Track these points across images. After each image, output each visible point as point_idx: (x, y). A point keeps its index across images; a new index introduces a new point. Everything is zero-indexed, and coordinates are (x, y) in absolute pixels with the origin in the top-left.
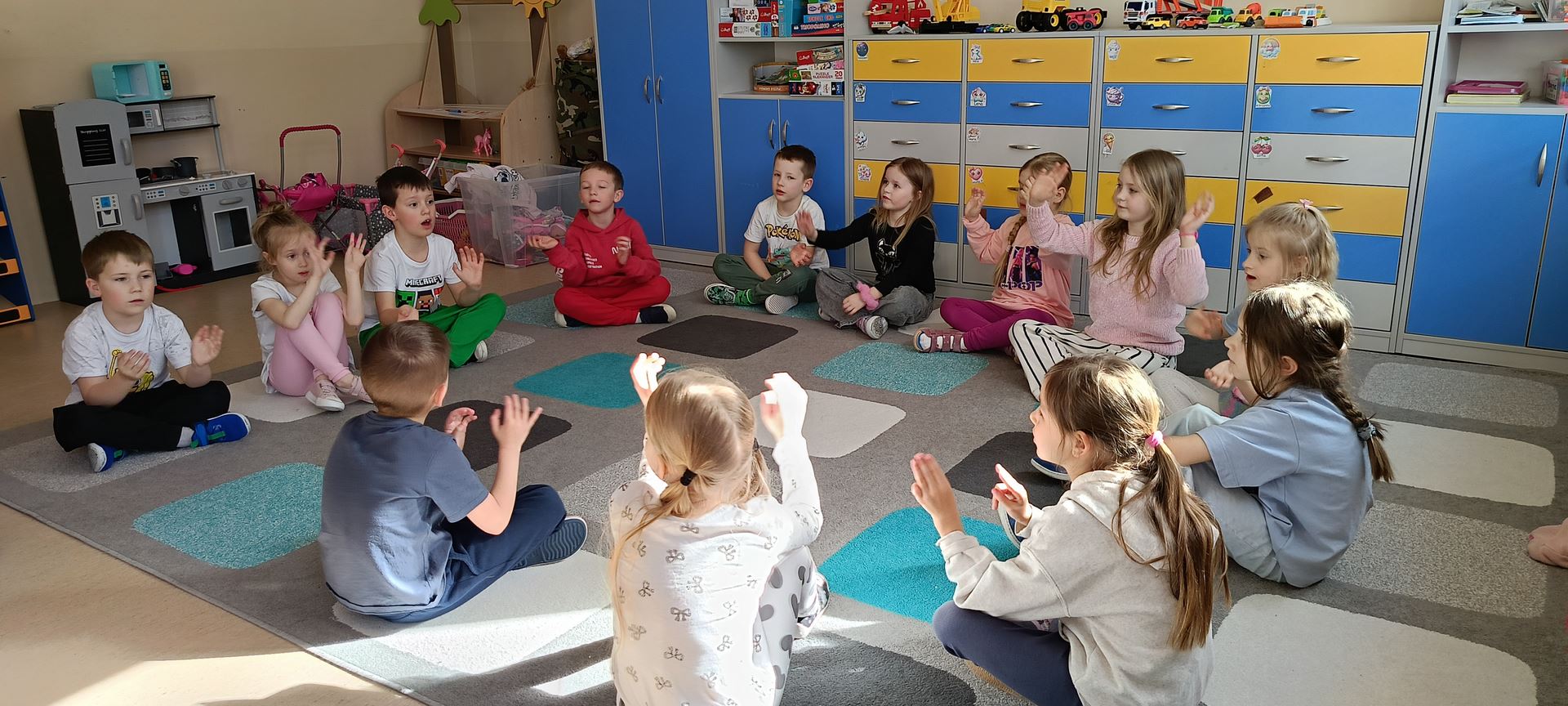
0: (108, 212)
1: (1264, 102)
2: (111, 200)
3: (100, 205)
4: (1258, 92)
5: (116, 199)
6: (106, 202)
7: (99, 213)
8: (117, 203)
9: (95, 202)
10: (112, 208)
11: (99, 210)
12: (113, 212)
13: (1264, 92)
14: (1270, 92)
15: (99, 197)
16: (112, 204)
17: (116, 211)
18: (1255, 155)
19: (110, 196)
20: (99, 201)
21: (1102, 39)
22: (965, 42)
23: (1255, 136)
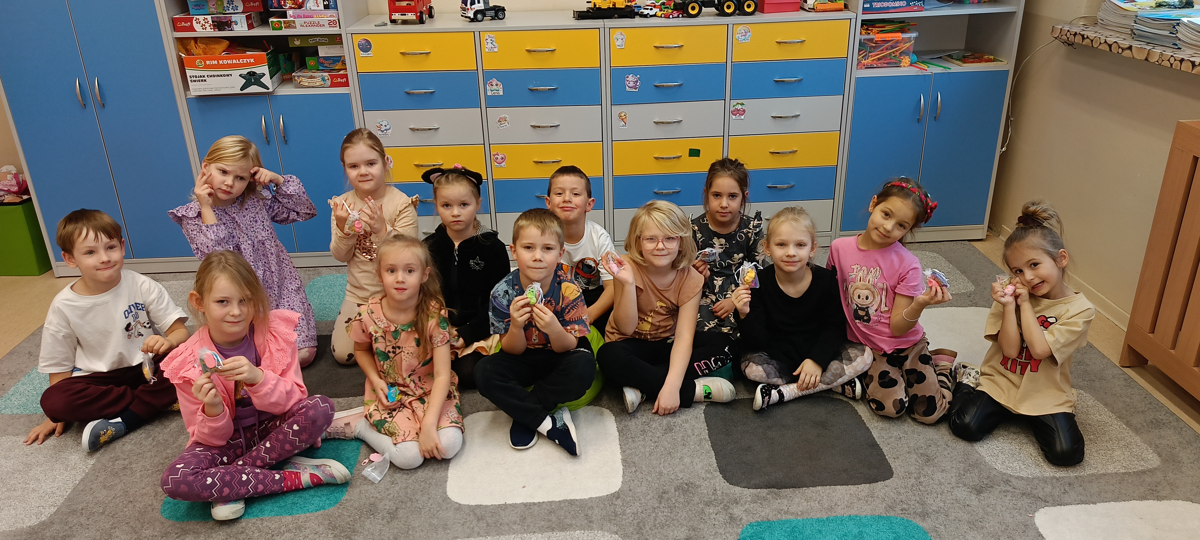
18: (734, 117)
21: (607, 30)
22: (477, 34)
23: (734, 102)
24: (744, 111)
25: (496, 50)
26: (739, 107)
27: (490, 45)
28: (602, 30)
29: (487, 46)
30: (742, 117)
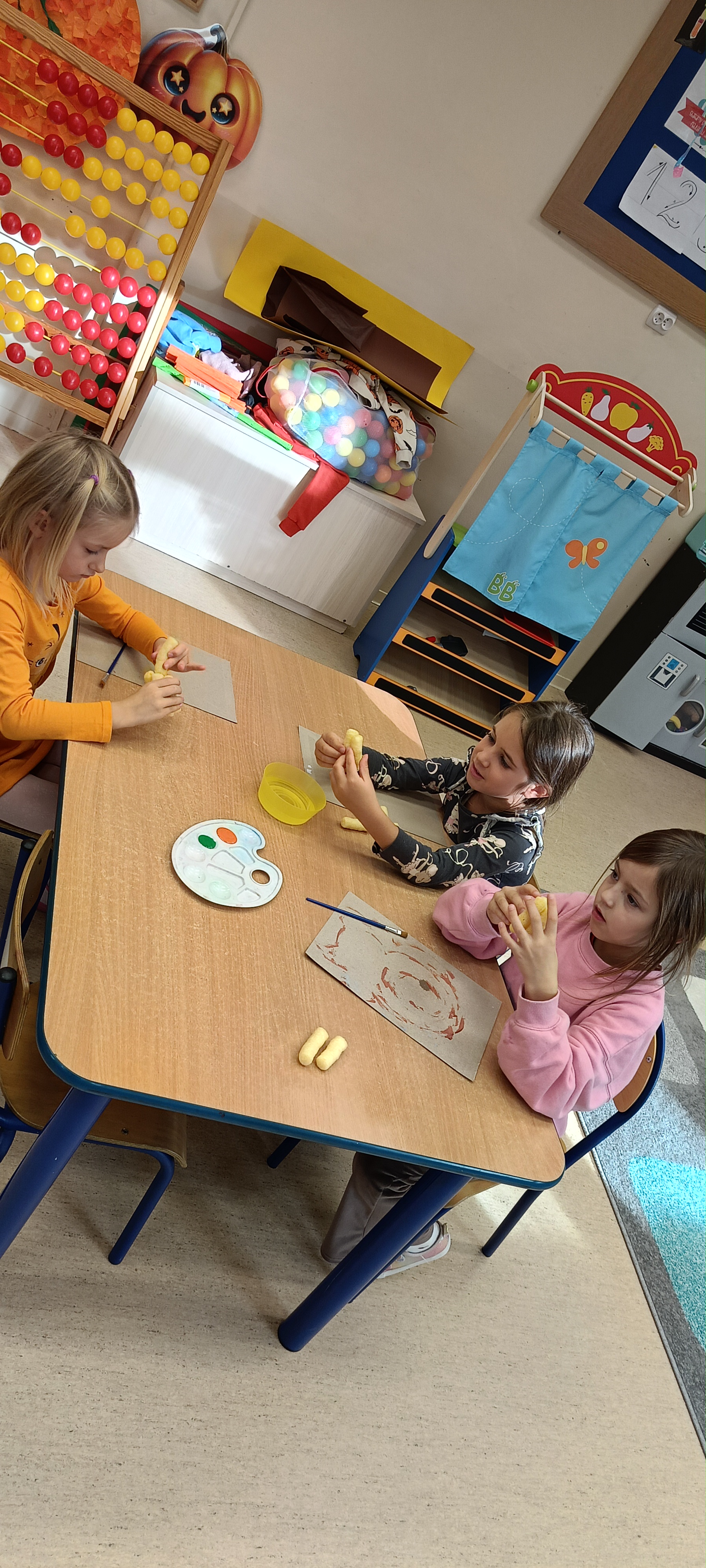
0: (666, 672)
2: (679, 666)
3: (667, 663)
5: (682, 669)
6: (673, 665)
7: (660, 668)
8: (680, 672)
9: (666, 658)
10: (673, 672)
11: (662, 666)
12: (670, 676)
15: (672, 657)
16: (676, 669)
17: (673, 676)
19: (681, 663)
20: (669, 660)
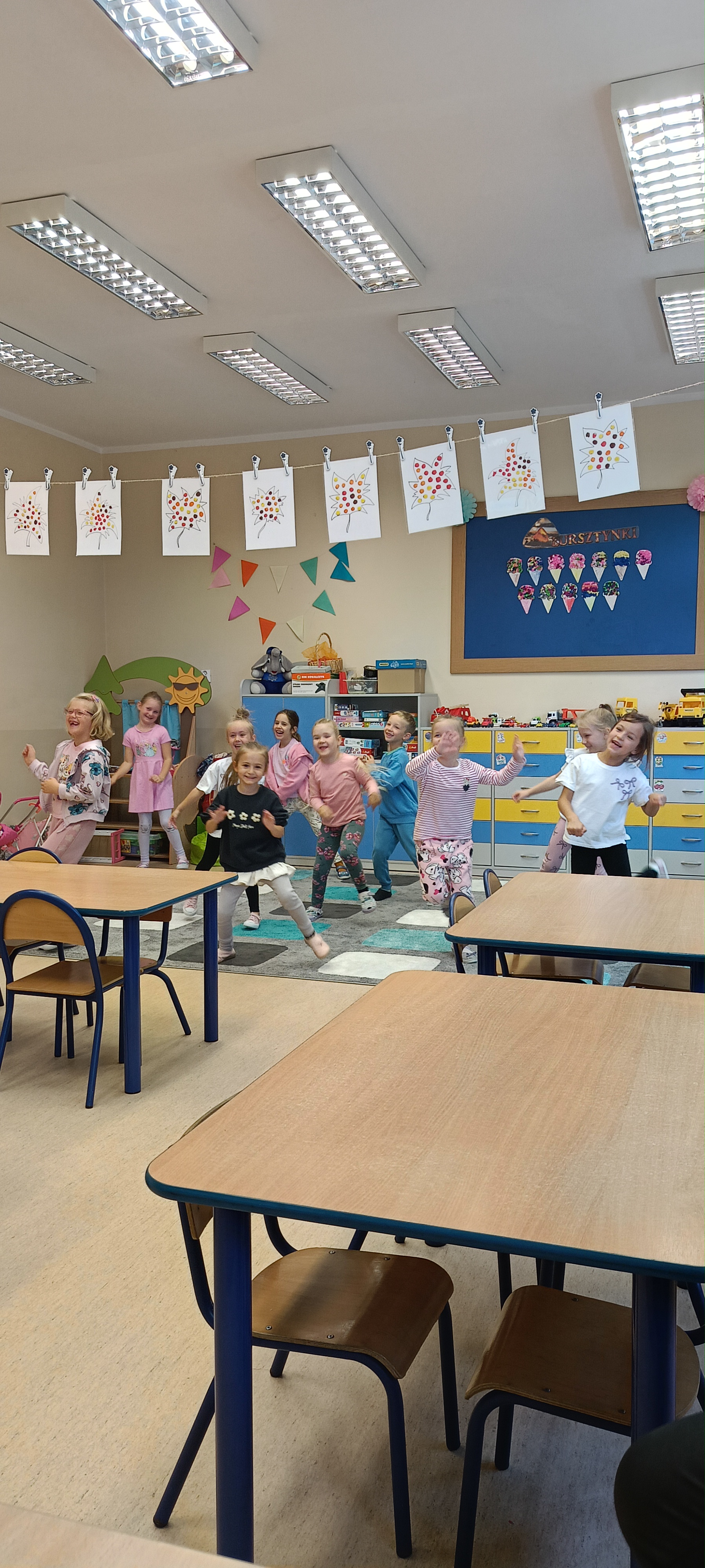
1: (659, 764)
4: (656, 759)
13: (659, 759)
14: (662, 759)
18: (656, 790)
21: (572, 732)
22: (493, 732)
23: (655, 780)
24: (663, 786)
25: (504, 741)
26: (659, 783)
27: (500, 739)
28: (569, 732)
29: (499, 739)
30: (662, 790)
